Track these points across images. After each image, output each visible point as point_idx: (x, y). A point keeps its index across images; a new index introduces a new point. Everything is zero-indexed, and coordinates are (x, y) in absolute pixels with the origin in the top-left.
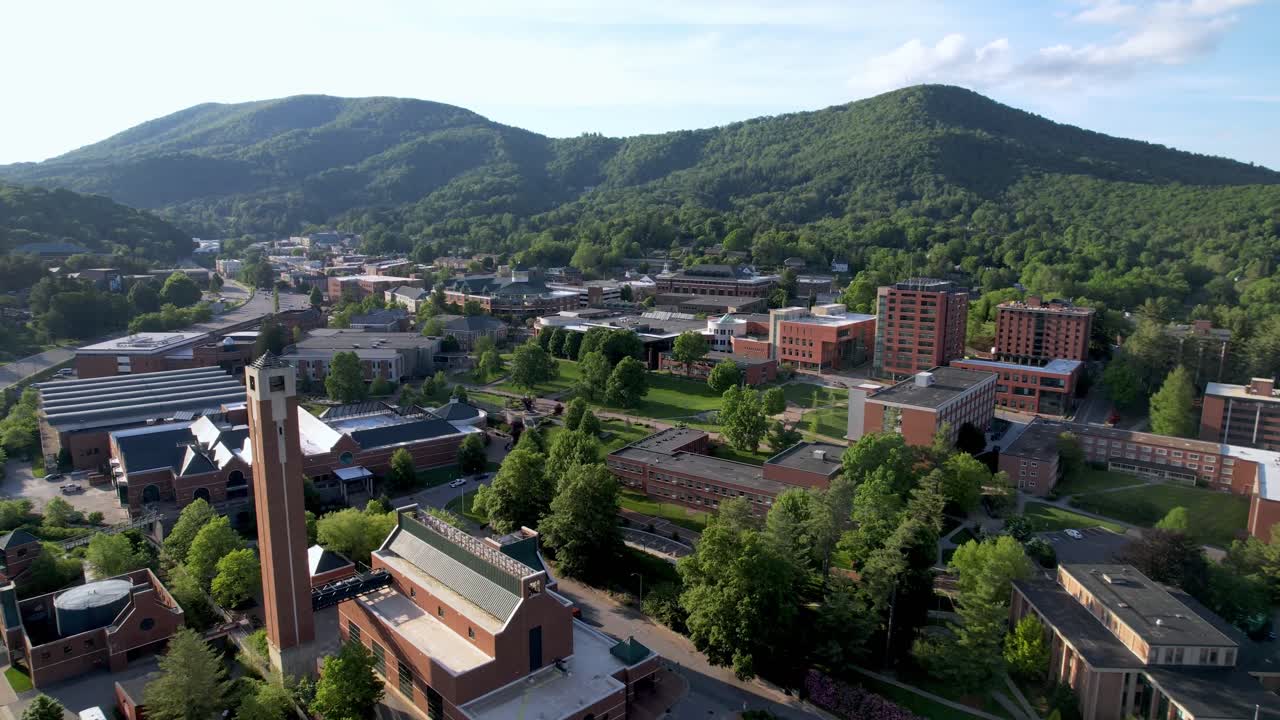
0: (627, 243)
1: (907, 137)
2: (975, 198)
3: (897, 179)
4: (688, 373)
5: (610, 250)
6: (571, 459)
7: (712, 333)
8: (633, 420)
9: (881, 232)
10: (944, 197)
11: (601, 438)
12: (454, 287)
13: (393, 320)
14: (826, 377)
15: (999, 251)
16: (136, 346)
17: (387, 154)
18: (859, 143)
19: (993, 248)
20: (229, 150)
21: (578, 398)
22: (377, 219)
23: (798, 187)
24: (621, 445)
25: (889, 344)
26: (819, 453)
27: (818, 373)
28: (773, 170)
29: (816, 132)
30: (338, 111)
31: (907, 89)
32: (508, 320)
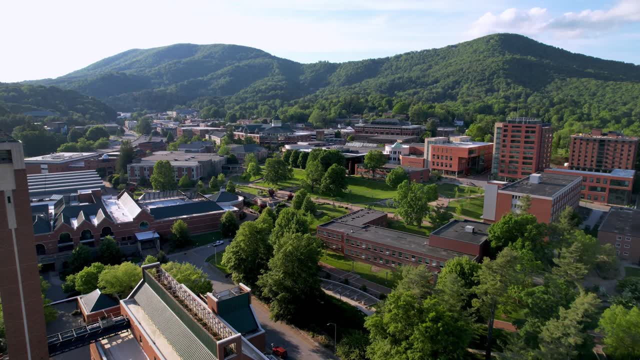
0: (339, 111)
1: (490, 60)
2: (528, 91)
3: (486, 81)
4: (374, 176)
5: (330, 114)
6: (289, 229)
7: (389, 153)
8: (337, 204)
9: (480, 107)
10: (512, 90)
11: (315, 215)
12: (240, 130)
13: (203, 147)
14: (460, 179)
15: (548, 116)
16: (53, 159)
17: (220, 72)
18: (464, 63)
19: (545, 114)
20: (141, 71)
21: (302, 189)
22: (211, 102)
23: (431, 86)
24: (328, 220)
25: (503, 159)
26: (469, 228)
27: (455, 177)
28: (418, 78)
29: (441, 58)
30: (196, 52)
31: (490, 36)
32: (269, 148)
